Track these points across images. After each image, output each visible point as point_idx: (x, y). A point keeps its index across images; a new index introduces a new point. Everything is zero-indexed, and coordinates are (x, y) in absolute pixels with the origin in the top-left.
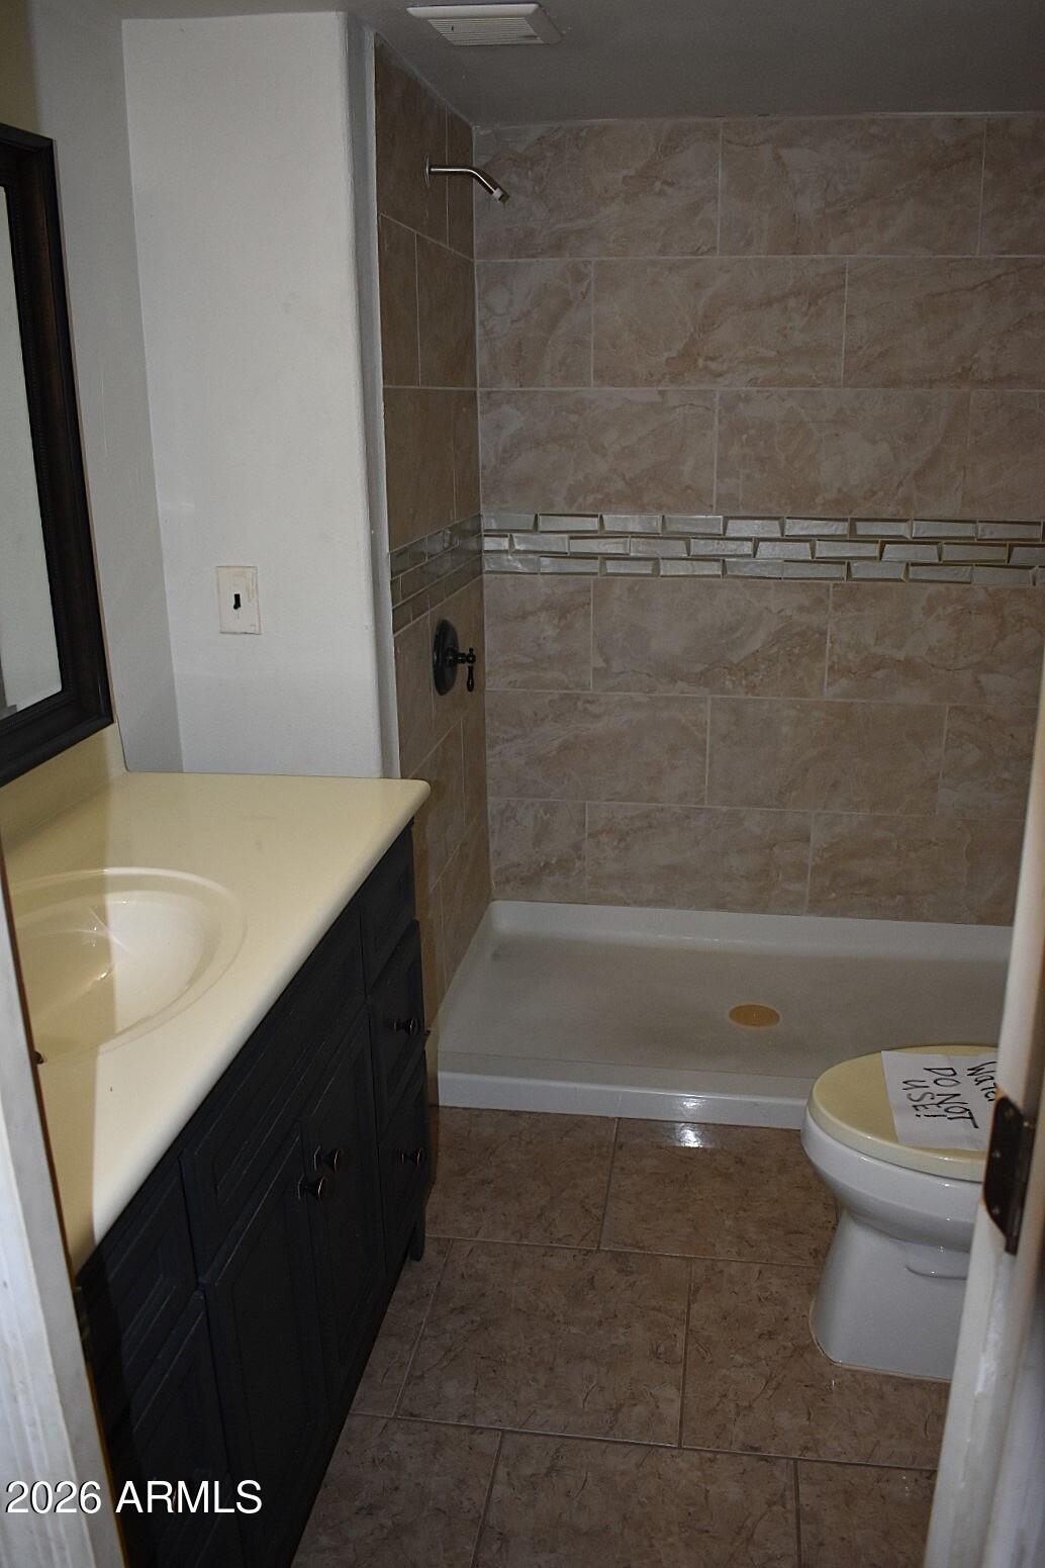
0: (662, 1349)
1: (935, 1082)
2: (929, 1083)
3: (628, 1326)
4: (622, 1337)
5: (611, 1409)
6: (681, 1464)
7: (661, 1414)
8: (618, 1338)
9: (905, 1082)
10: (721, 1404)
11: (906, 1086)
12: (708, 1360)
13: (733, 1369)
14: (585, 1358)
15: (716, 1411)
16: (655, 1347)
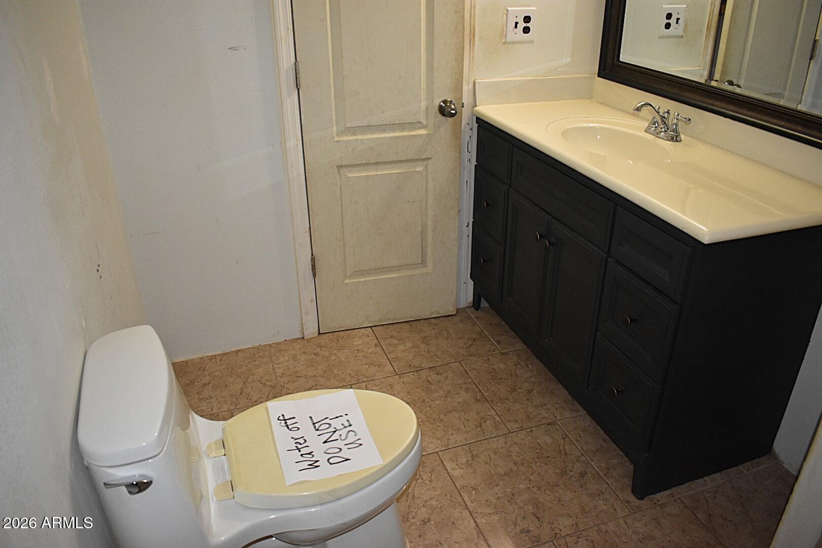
0: (474, 492)
1: (341, 449)
2: (344, 448)
3: (498, 498)
4: (497, 491)
5: (476, 456)
6: (432, 446)
7: (453, 462)
8: (499, 490)
9: (361, 445)
10: (430, 476)
11: (359, 442)
12: (448, 496)
13: (434, 495)
14: (505, 474)
15: (430, 473)
16: (478, 492)
